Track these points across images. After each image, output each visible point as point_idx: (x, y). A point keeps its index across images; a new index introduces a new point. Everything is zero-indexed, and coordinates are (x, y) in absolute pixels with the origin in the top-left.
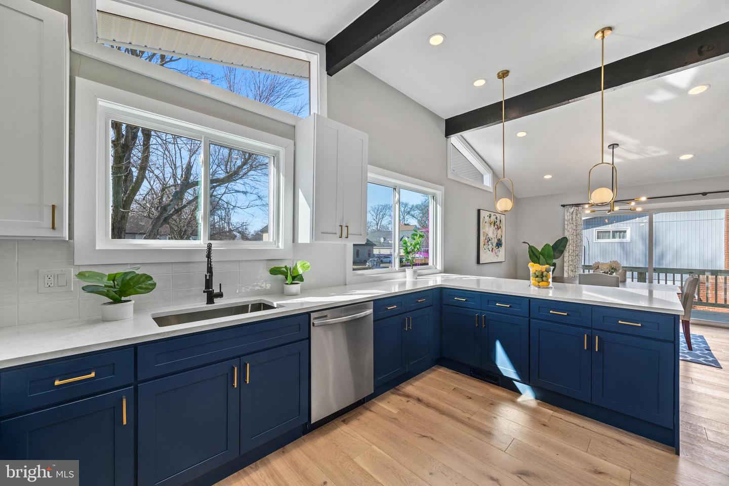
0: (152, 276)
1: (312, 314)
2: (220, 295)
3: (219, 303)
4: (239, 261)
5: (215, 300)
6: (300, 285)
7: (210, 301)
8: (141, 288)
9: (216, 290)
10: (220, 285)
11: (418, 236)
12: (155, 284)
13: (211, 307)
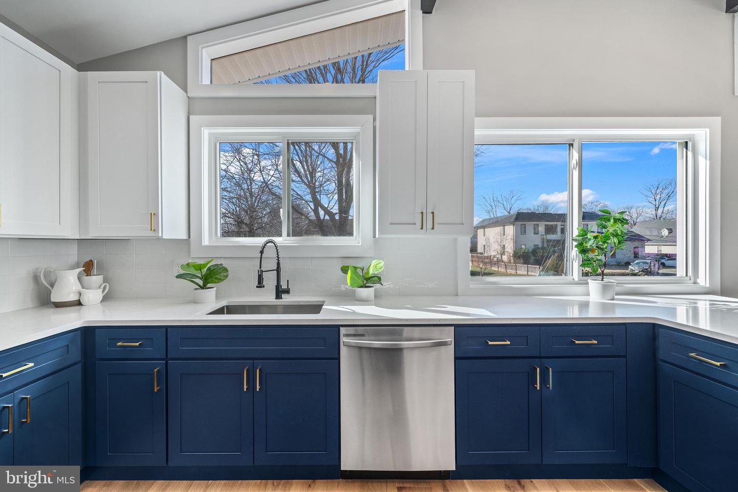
0: (228, 268)
1: (341, 328)
2: (287, 291)
3: (286, 299)
4: (311, 258)
5: (283, 296)
6: (373, 289)
7: (278, 296)
8: (216, 278)
9: (284, 287)
10: (288, 281)
11: (612, 221)
12: (227, 276)
13: (279, 302)
